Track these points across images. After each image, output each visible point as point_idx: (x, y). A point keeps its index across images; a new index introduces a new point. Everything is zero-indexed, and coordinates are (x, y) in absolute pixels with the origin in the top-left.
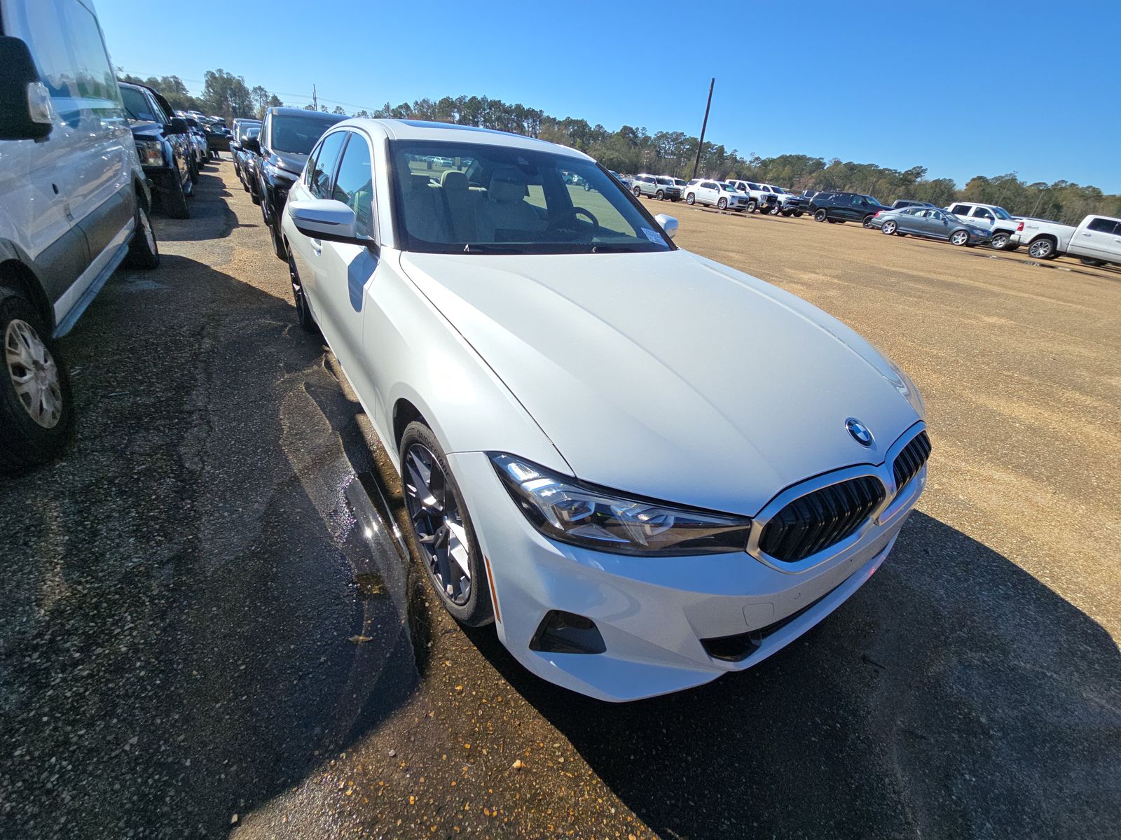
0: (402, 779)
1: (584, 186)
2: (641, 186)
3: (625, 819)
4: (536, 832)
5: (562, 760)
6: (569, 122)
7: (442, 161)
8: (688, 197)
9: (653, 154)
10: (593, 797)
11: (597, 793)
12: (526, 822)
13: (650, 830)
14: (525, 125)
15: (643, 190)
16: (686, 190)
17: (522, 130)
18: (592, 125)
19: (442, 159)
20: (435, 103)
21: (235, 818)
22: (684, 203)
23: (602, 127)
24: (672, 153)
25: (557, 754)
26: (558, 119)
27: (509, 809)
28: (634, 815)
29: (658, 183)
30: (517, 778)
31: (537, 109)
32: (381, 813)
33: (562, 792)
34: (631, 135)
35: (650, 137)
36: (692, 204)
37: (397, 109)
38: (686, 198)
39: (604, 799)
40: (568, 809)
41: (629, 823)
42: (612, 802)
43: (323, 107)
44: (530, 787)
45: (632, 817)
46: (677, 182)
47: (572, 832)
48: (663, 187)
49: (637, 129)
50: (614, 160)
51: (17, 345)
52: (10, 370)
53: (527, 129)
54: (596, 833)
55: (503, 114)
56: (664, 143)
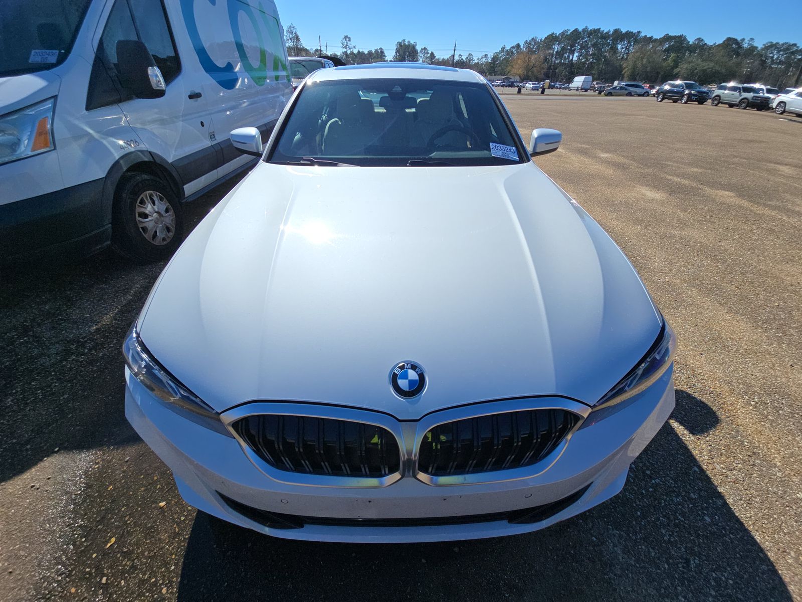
0: (119, 474)
1: (657, 97)
2: (722, 95)
3: (173, 577)
4: (132, 546)
5: (183, 518)
6: (667, 38)
7: (532, 86)
8: (777, 106)
9: (757, 63)
10: (173, 552)
11: (177, 551)
12: (134, 537)
13: (177, 595)
14: (619, 47)
15: (724, 99)
16: (777, 99)
17: (615, 52)
18: (691, 40)
19: (533, 84)
20: (541, 40)
21: (56, 450)
22: (772, 112)
23: (702, 40)
24: (781, 62)
25: (184, 513)
26: (655, 37)
27: (136, 525)
28: (179, 580)
29: (744, 92)
30: (156, 512)
31: (635, 31)
32: (96, 485)
33: (164, 536)
34: (734, 46)
35: (756, 48)
36: (781, 114)
37: (510, 49)
38: (774, 107)
39: (177, 557)
40: (156, 547)
41: (172, 581)
42: (177, 563)
43: (460, 55)
44: (155, 522)
45: (177, 580)
46: (769, 91)
47: (145, 561)
48: (750, 95)
49: (743, 40)
50: (708, 71)
51: (145, 203)
52: (137, 215)
53: (620, 50)
54: (153, 572)
55: (600, 40)
56: (772, 53)
